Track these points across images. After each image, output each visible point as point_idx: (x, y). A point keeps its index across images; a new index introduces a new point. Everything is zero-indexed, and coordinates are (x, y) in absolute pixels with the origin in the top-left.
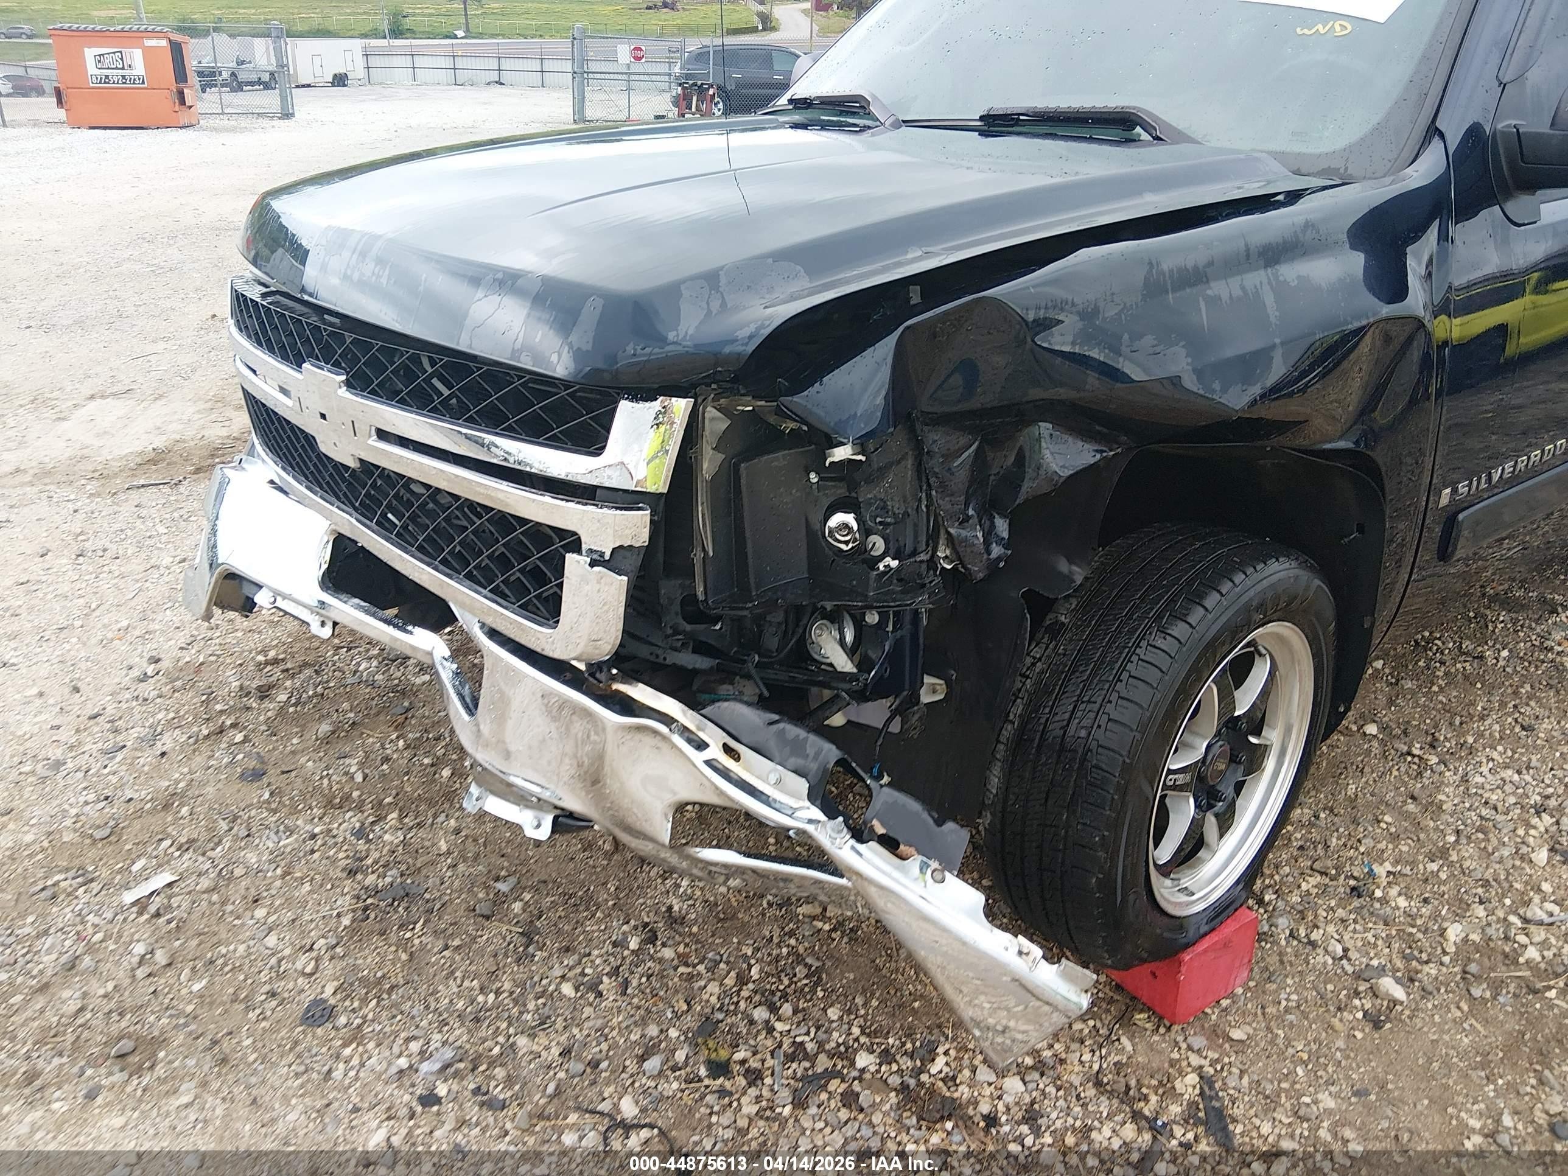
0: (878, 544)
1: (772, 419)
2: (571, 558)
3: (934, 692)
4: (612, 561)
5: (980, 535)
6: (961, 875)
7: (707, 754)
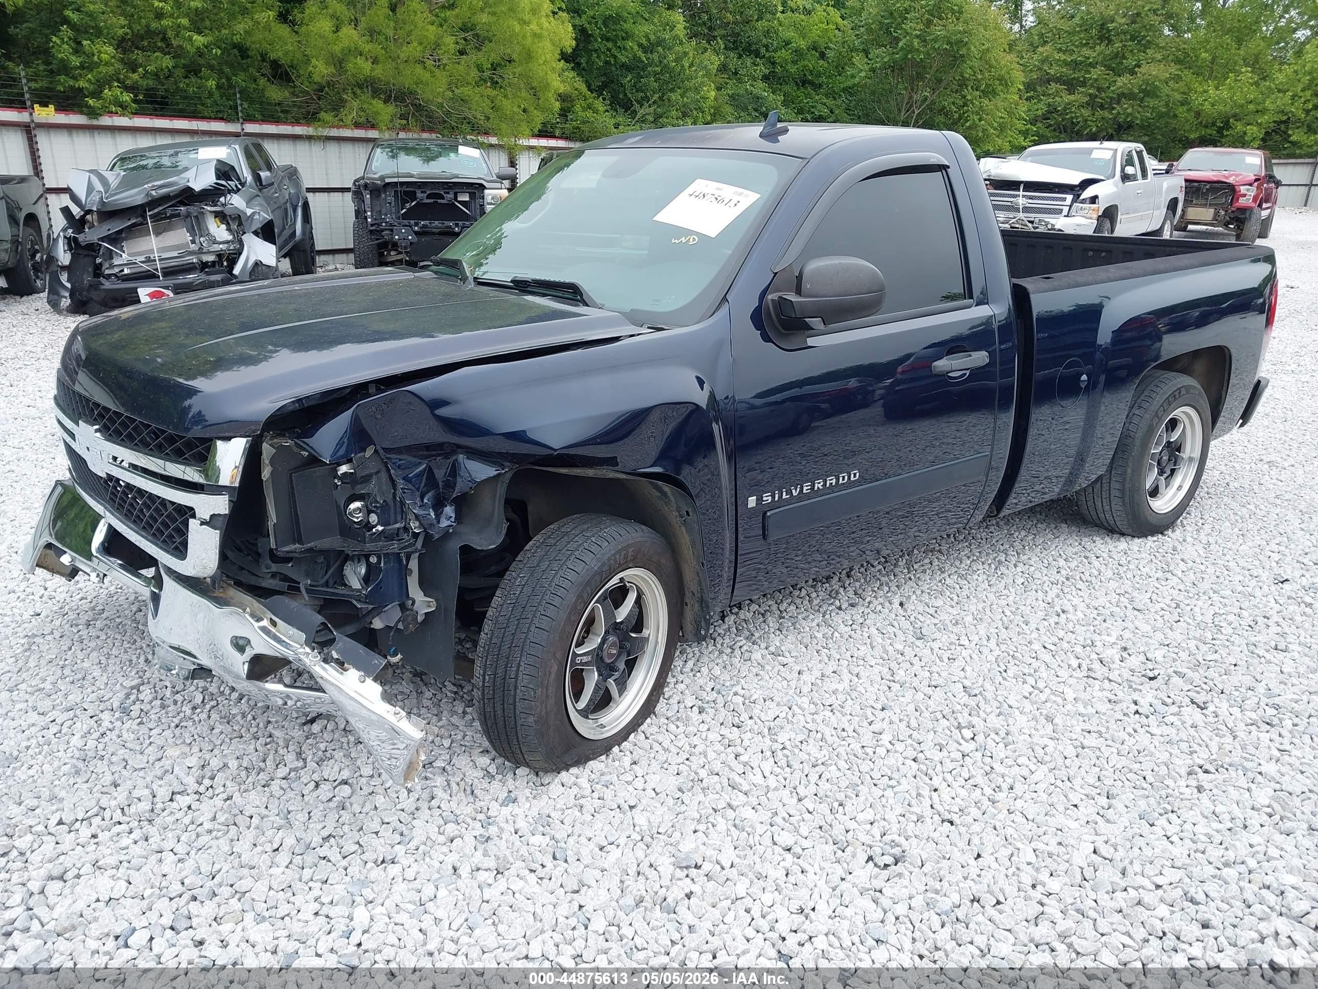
0: (373, 518)
1: (295, 449)
2: (191, 521)
3: (429, 606)
4: (211, 522)
5: (432, 514)
6: (375, 680)
7: (262, 624)
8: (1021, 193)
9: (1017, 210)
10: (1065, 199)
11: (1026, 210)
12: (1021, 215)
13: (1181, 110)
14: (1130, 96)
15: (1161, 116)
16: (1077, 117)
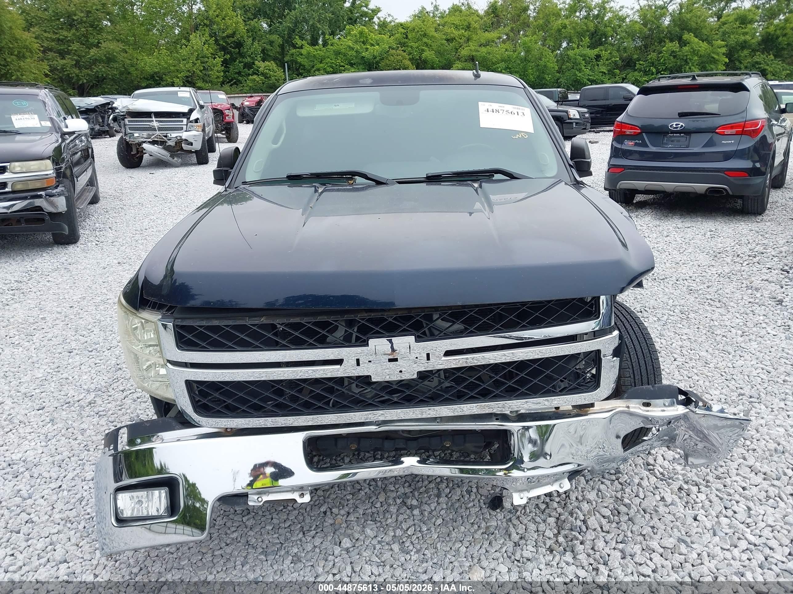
2: (604, 359)
8: (154, 119)
9: (155, 130)
10: (182, 121)
11: (160, 129)
12: (158, 133)
13: (132, 69)
14: (100, 61)
15: (121, 73)
16: (71, 73)
